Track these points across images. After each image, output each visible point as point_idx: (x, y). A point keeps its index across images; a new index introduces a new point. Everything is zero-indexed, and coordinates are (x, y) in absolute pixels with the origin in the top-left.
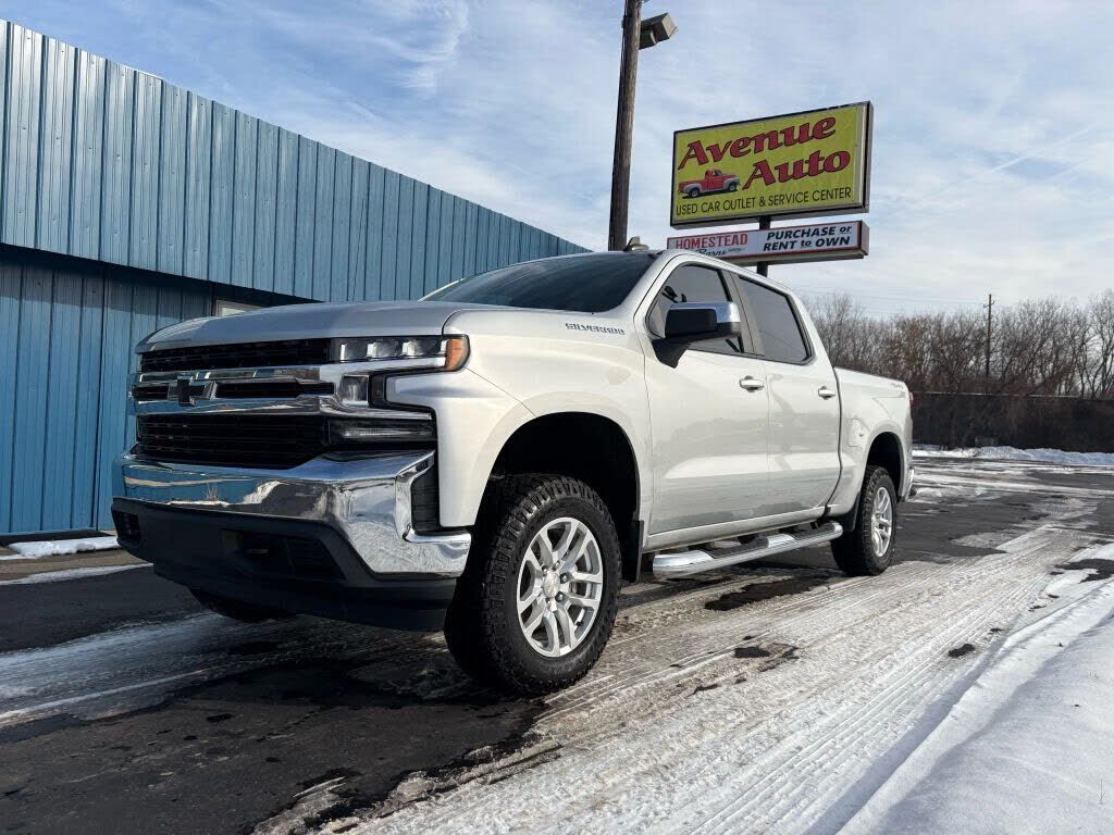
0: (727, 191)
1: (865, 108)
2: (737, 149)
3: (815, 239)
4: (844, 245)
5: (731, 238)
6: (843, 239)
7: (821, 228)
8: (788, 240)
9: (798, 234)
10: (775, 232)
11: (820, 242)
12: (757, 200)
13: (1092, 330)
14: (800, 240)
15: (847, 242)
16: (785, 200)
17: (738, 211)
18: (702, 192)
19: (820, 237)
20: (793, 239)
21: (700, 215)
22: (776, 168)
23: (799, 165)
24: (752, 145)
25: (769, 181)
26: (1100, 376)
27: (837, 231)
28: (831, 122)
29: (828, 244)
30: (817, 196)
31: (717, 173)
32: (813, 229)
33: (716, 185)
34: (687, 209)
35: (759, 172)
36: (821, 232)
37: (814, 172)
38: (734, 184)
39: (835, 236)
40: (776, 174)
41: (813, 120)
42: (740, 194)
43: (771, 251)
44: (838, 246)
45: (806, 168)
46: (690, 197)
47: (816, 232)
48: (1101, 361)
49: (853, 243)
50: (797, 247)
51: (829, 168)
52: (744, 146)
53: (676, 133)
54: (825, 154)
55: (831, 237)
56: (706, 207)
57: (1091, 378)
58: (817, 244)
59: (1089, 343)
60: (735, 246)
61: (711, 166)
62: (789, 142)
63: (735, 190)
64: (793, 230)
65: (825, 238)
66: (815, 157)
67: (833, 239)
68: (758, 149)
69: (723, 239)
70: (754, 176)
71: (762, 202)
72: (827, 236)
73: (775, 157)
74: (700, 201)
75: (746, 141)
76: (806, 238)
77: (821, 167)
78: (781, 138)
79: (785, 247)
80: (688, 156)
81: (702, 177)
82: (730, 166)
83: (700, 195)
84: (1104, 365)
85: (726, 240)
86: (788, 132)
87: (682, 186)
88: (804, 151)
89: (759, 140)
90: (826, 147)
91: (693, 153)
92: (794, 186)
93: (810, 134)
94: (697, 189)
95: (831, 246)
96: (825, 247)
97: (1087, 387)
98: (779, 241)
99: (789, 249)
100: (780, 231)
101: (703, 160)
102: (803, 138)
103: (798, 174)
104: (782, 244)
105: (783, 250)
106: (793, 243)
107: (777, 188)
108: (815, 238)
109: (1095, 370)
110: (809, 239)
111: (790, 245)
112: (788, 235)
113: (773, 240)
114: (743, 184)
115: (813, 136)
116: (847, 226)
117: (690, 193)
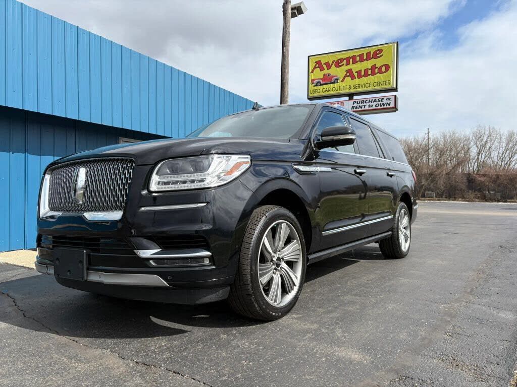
0: (334, 83)
1: (396, 45)
2: (338, 64)
3: (374, 104)
4: (388, 106)
6: (387, 103)
7: (377, 99)
8: (362, 104)
9: (367, 102)
10: (356, 101)
11: (377, 105)
12: (348, 87)
13: (472, 143)
14: (368, 104)
15: (389, 105)
16: (361, 87)
17: (339, 92)
18: (322, 83)
19: (377, 103)
20: (365, 104)
21: (322, 94)
22: (356, 72)
23: (366, 71)
24: (345, 62)
25: (353, 77)
26: (476, 164)
27: (385, 101)
28: (380, 51)
29: (381, 106)
30: (375, 84)
31: (329, 75)
32: (373, 99)
33: (329, 80)
34: (315, 91)
35: (348, 74)
36: (377, 101)
37: (373, 74)
38: (337, 79)
39: (384, 102)
40: (356, 75)
41: (372, 50)
42: (339, 84)
43: (355, 110)
44: (385, 107)
45: (370, 72)
46: (316, 86)
47: (375, 101)
48: (477, 157)
49: (392, 105)
50: (367, 108)
51: (380, 72)
52: (341, 63)
53: (309, 57)
54: (378, 65)
55: (382, 103)
56: (324, 90)
57: (473, 165)
58: (376, 106)
59: (471, 149)
61: (326, 71)
62: (362, 60)
63: (337, 82)
64: (365, 100)
65: (379, 103)
66: (374, 67)
67: (383, 104)
68: (348, 64)
70: (346, 76)
71: (350, 88)
73: (355, 68)
74: (321, 87)
75: (342, 60)
76: (370, 103)
77: (376, 71)
78: (358, 59)
79: (361, 108)
80: (315, 67)
81: (322, 77)
82: (334, 71)
83: (321, 85)
84: (478, 159)
86: (361, 56)
87: (313, 81)
88: (368, 64)
89: (348, 59)
90: (379, 62)
91: (317, 66)
92: (364, 80)
93: (371, 57)
94: (320, 82)
95: (382, 107)
96: (379, 107)
97: (471, 168)
98: (358, 105)
99: (363, 109)
100: (359, 101)
101: (322, 69)
102: (368, 58)
103: (366, 75)
104: (360, 106)
105: (360, 109)
107: (357, 81)
109: (474, 161)
110: (372, 104)
111: (363, 107)
112: (362, 102)
113: (356, 105)
114: (341, 79)
115: (373, 58)
116: (389, 97)
117: (317, 84)
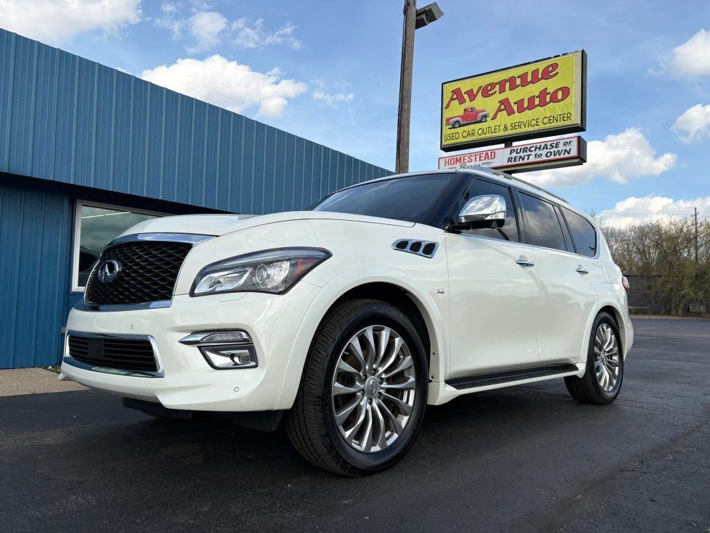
0: (480, 122)
1: (580, 54)
2: (486, 92)
4: (567, 155)
5: (484, 155)
6: (566, 150)
7: (549, 144)
8: (525, 154)
9: (532, 149)
10: (516, 149)
11: (549, 154)
12: (502, 127)
14: (534, 153)
15: (569, 153)
16: (522, 126)
17: (489, 136)
18: (461, 123)
19: (549, 150)
20: (529, 153)
21: (461, 140)
22: (515, 103)
23: (531, 100)
24: (497, 88)
25: (510, 112)
27: (561, 147)
29: (555, 155)
30: (546, 121)
31: (472, 109)
32: (543, 145)
33: (471, 117)
34: (452, 137)
35: (503, 107)
36: (549, 147)
37: (543, 103)
38: (485, 116)
39: (560, 149)
40: (515, 107)
41: (541, 66)
42: (490, 123)
43: (513, 163)
44: (562, 156)
45: (537, 101)
46: (454, 127)
47: (546, 147)
49: (574, 153)
50: (532, 159)
51: (554, 99)
52: (491, 90)
53: (443, 84)
54: (551, 90)
55: (556, 150)
56: (465, 134)
58: (546, 156)
60: (487, 161)
61: (468, 104)
62: (525, 83)
63: (486, 121)
64: (529, 147)
65: (552, 150)
66: (544, 93)
67: (558, 151)
68: (502, 90)
69: (478, 157)
70: (499, 110)
71: (506, 128)
72: (554, 149)
73: (513, 96)
74: (460, 130)
75: (493, 85)
76: (538, 152)
77: (548, 99)
78: (518, 81)
79: (523, 159)
80: (452, 99)
81: (461, 113)
82: (480, 103)
83: (460, 126)
85: (480, 157)
86: (523, 77)
87: (448, 120)
88: (534, 89)
89: (502, 84)
90: (551, 85)
91: (455, 96)
92: (528, 115)
93: (540, 77)
94: (458, 122)
95: (557, 157)
96: (552, 157)
98: (519, 155)
99: (526, 161)
100: (519, 148)
101: (462, 101)
102: (535, 79)
103: (531, 106)
104: (520, 157)
105: (521, 162)
106: (529, 156)
107: (517, 117)
108: (545, 151)
110: (541, 152)
111: (526, 157)
112: (525, 150)
113: (514, 155)
114: (491, 116)
115: (542, 78)
116: (568, 141)
117: (454, 125)
